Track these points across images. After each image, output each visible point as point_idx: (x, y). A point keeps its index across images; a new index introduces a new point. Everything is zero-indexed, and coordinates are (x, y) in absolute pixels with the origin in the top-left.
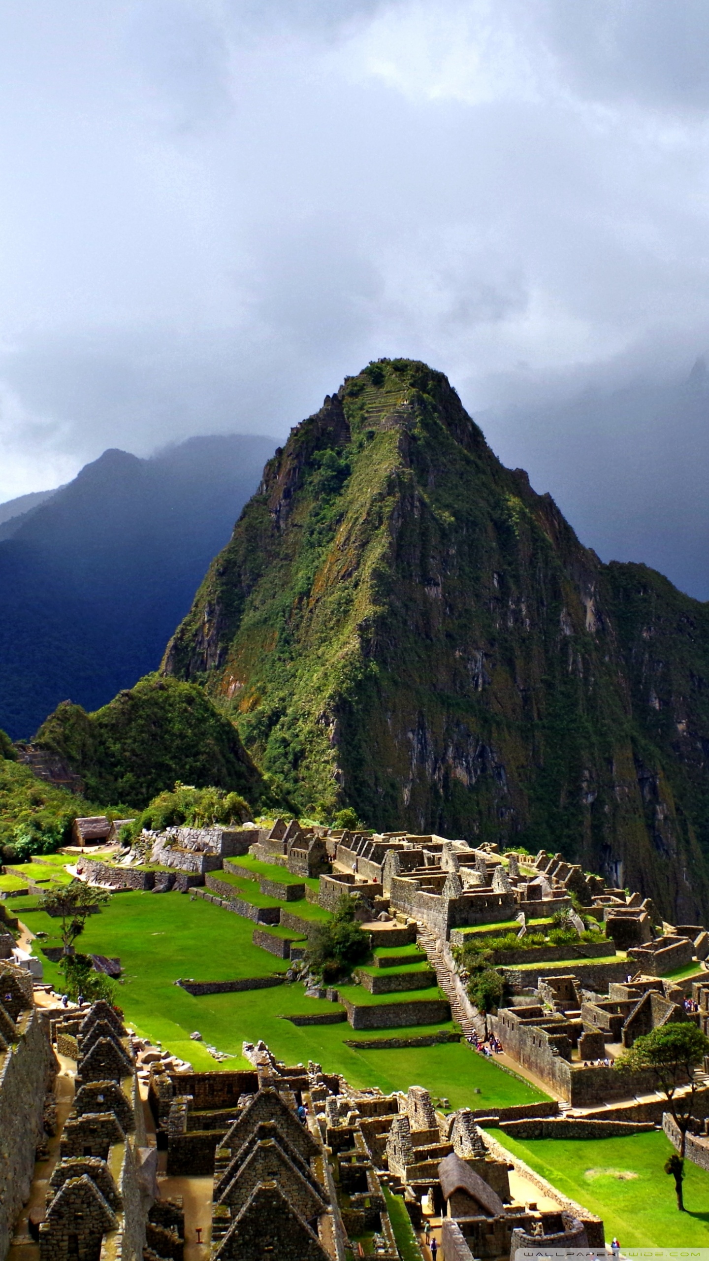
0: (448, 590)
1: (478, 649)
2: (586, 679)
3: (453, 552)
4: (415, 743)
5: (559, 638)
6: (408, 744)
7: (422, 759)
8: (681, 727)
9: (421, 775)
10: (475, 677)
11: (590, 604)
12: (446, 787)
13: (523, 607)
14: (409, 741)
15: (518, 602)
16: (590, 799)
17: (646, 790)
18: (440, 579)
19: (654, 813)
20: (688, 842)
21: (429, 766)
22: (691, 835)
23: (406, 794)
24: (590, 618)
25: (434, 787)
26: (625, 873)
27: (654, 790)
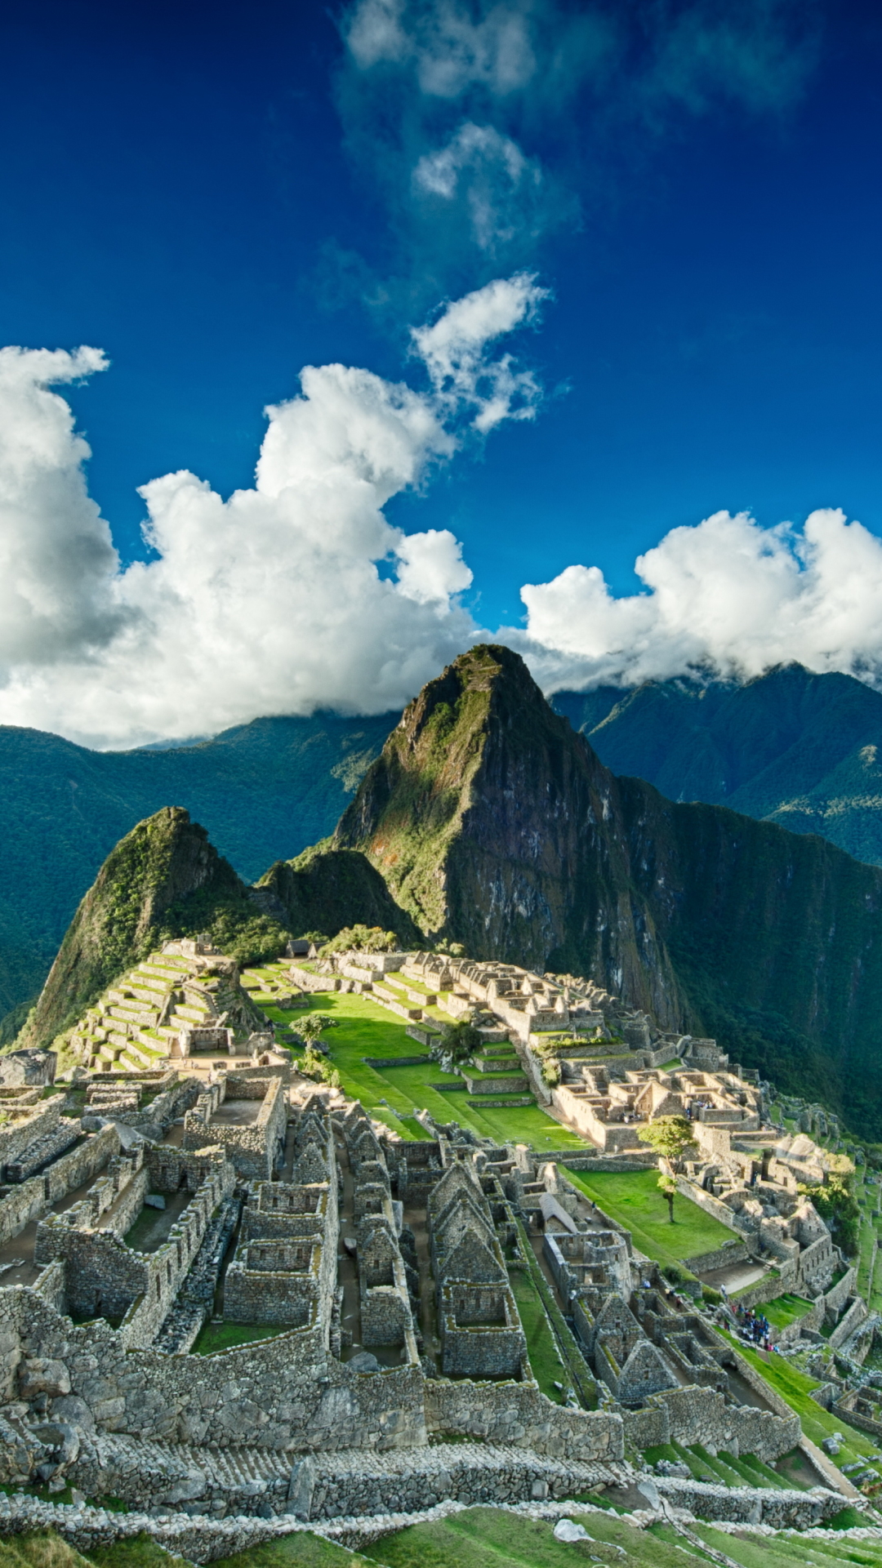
0: (518, 793)
1: (535, 830)
2: (603, 851)
3: (522, 768)
4: (494, 890)
5: (586, 825)
6: (490, 890)
7: (498, 899)
8: (660, 882)
9: (497, 908)
10: (533, 849)
11: (605, 802)
12: (512, 918)
13: (564, 804)
14: (490, 889)
15: (561, 802)
16: (602, 928)
17: (638, 922)
18: (513, 786)
19: (643, 938)
20: (663, 957)
21: (502, 904)
22: (665, 953)
23: (487, 922)
24: (605, 812)
25: (505, 916)
26: (623, 976)
27: (643, 923)
